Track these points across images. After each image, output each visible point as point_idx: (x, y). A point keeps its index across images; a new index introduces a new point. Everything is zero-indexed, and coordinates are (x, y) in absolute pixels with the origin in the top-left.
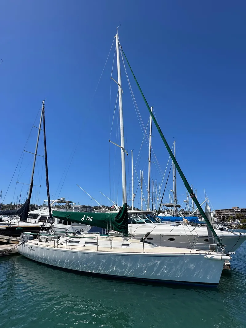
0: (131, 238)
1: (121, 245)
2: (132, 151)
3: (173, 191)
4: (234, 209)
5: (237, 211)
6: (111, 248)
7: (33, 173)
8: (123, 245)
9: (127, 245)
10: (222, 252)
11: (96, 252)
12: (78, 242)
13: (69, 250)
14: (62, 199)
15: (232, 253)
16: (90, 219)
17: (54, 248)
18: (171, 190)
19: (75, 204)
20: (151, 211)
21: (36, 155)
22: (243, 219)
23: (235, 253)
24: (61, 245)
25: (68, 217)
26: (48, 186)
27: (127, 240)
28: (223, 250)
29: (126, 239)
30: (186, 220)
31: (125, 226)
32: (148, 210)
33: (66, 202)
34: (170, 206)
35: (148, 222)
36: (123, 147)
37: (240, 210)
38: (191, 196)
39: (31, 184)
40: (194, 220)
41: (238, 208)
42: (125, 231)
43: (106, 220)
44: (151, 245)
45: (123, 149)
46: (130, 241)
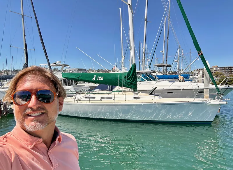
0: (140, 92)
1: (133, 98)
2: (120, 8)
3: (162, 52)
4: (213, 68)
5: (216, 69)
6: (126, 101)
7: (25, 36)
8: (135, 98)
9: (139, 98)
10: (220, 99)
11: (114, 103)
12: (94, 98)
13: (89, 103)
14: (57, 62)
15: (228, 99)
16: (101, 79)
17: (74, 103)
18: (161, 51)
19: (70, 67)
20: (149, 71)
21: (23, 16)
22: (220, 76)
23: (230, 99)
24: (79, 100)
25: (79, 78)
26: (45, 50)
27: (138, 94)
28: (220, 97)
29: (136, 93)
30: (182, 77)
31: (135, 83)
32: (147, 70)
33: (62, 66)
34: (162, 66)
35: (148, 79)
36: (130, 4)
37: (219, 69)
38: (199, 54)
39: (25, 48)
40: (185, 77)
41: (217, 66)
42: (135, 87)
43: (116, 79)
44: (159, 97)
45: (130, 7)
46: (140, 95)
